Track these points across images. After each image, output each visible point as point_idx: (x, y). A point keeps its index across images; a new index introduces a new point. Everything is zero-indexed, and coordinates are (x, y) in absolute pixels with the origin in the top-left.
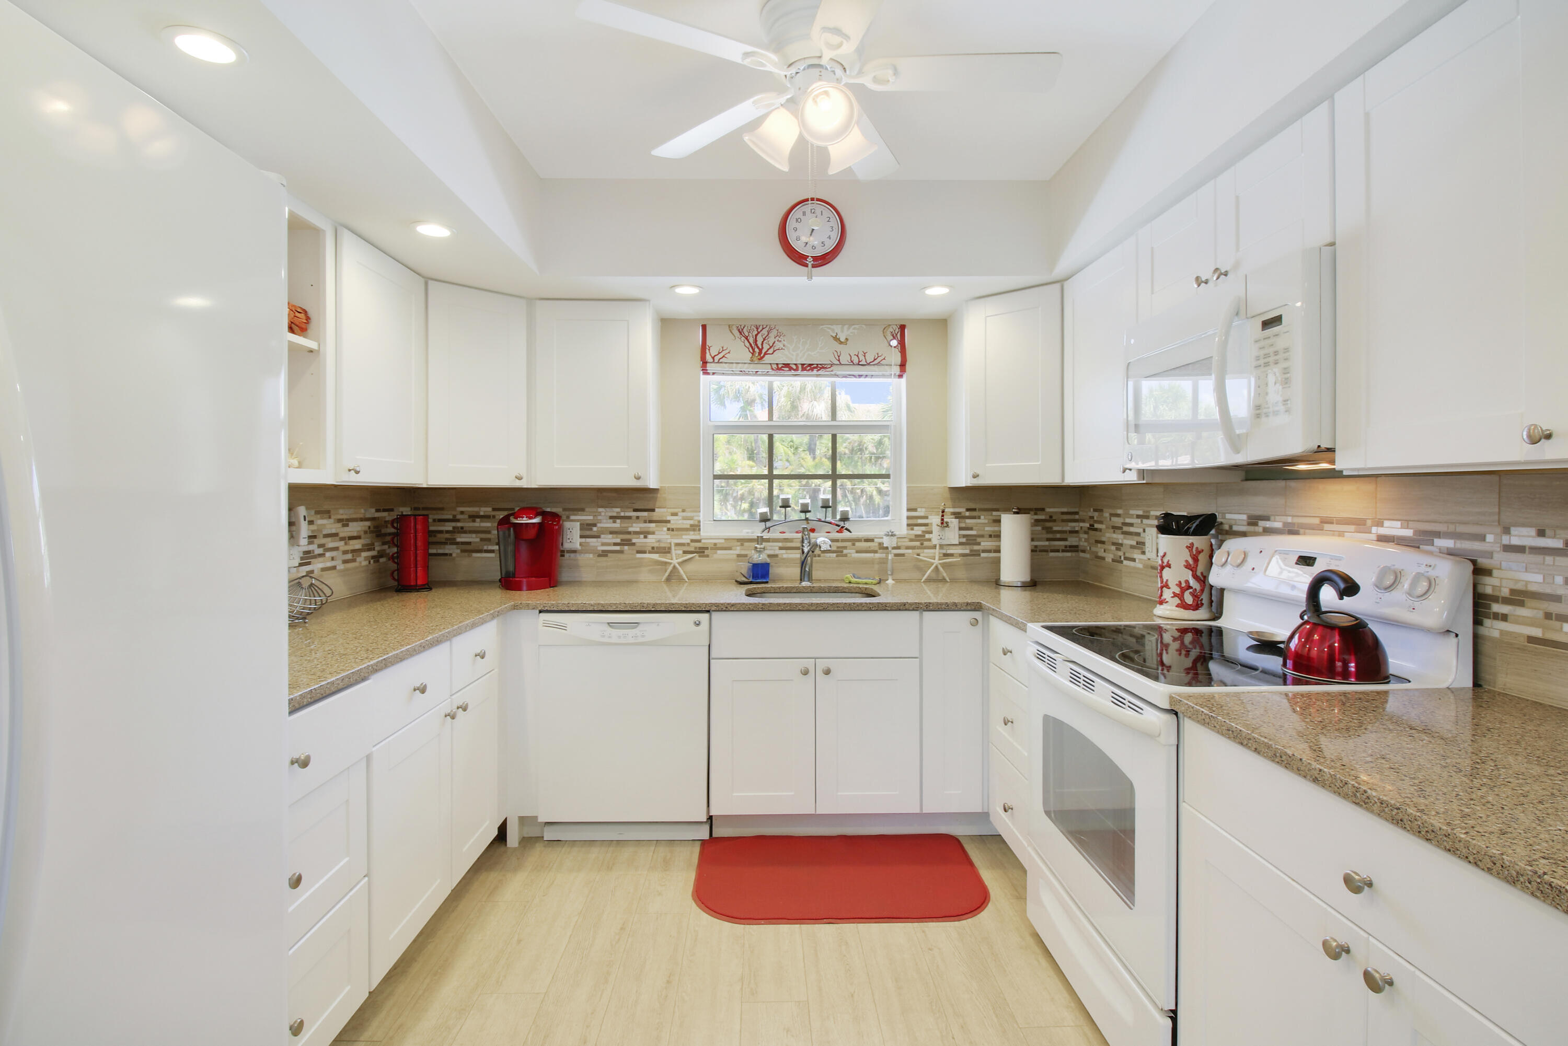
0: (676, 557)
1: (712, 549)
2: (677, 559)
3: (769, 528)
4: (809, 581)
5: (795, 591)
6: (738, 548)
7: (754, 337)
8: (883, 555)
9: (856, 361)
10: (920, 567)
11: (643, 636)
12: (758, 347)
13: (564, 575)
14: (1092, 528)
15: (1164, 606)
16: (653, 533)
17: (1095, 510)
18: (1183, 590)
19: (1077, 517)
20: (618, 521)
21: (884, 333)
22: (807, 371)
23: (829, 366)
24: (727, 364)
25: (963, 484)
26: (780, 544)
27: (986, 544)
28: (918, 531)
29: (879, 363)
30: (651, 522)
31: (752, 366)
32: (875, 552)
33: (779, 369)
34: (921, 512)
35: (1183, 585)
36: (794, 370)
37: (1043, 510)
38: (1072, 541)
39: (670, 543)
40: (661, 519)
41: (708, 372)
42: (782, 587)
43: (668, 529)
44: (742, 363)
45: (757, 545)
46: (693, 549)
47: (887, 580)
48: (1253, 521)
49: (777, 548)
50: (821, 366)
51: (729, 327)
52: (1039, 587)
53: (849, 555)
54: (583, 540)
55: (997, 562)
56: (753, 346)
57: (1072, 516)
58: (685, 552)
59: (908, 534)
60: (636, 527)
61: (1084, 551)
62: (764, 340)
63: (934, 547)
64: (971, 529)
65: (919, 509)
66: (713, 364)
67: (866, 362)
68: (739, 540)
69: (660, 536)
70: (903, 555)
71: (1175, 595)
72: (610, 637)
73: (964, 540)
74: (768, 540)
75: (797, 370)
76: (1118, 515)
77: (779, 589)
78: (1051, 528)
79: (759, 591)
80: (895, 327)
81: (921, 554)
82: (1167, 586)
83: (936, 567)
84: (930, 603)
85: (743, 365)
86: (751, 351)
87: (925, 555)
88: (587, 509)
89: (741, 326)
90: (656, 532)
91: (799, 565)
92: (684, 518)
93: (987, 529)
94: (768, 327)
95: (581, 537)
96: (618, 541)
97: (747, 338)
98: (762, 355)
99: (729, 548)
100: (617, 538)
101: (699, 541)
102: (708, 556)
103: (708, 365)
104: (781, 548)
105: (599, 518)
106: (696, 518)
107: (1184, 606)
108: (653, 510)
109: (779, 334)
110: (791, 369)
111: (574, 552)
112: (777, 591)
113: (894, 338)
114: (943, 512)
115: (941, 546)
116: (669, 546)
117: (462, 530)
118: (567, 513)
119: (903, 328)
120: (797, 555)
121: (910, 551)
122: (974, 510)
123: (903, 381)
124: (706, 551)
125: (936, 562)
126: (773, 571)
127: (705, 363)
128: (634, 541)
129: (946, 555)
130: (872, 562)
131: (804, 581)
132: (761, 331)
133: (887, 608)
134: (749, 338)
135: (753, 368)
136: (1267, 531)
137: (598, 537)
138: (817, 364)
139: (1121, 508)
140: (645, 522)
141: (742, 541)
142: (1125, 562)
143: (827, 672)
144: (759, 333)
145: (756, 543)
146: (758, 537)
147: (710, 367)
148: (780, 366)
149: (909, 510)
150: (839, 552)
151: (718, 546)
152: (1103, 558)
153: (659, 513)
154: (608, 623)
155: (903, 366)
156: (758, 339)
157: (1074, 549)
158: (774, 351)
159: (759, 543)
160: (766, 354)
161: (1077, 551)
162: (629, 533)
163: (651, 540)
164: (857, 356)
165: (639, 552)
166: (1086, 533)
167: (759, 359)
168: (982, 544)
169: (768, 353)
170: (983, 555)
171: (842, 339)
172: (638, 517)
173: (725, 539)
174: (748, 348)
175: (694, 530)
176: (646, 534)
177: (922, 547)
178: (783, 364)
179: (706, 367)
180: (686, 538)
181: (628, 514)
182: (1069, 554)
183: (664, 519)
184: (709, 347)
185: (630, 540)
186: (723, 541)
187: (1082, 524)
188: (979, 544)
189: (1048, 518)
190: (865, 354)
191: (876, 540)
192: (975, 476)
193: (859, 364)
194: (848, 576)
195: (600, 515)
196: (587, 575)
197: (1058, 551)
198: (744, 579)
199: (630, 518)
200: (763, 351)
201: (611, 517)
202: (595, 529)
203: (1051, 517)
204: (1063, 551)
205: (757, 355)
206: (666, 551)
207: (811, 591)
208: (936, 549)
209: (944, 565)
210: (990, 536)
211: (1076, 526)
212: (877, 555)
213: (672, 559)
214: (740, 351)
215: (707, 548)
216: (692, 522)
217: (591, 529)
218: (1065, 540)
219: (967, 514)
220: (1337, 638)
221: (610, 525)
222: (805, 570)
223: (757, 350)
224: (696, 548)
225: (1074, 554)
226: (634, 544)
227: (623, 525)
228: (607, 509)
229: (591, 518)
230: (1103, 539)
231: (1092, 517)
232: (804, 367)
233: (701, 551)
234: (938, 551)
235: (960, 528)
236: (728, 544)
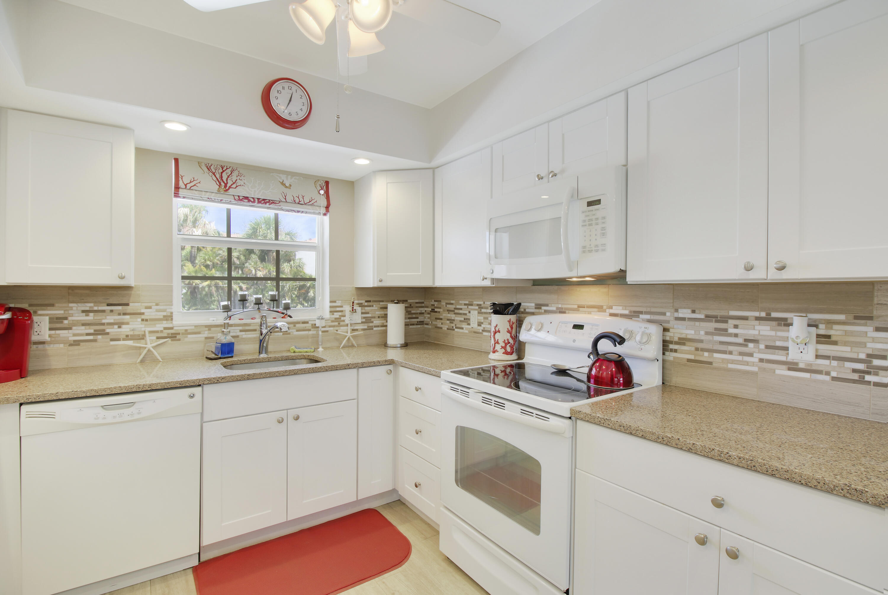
0: (150, 343)
1: (183, 334)
2: (151, 344)
3: (230, 317)
4: (266, 353)
5: (256, 362)
6: (206, 332)
7: (220, 174)
8: (315, 332)
9: (297, 201)
10: (339, 339)
11: (139, 413)
12: (224, 182)
13: (32, 364)
14: (433, 311)
15: (496, 354)
16: (127, 323)
17: (435, 301)
18: (506, 344)
19: (423, 305)
20: (91, 314)
21: (315, 184)
22: (261, 203)
23: (278, 202)
24: (197, 191)
25: (371, 286)
26: (241, 328)
27: (377, 322)
28: (337, 315)
29: (313, 204)
30: (125, 314)
31: (218, 195)
32: (309, 330)
33: (239, 200)
34: (338, 303)
35: (506, 342)
36: (252, 202)
37: (407, 301)
38: (421, 318)
39: (145, 332)
40: (135, 312)
41: (180, 195)
42: (247, 359)
43: (143, 320)
44: (210, 192)
45: (224, 330)
46: (166, 335)
47: (319, 348)
48: (538, 306)
49: (239, 331)
50: (272, 202)
51: (199, 163)
52: (408, 347)
53: (291, 333)
54: (53, 332)
55: (385, 332)
56: (219, 180)
57: (421, 304)
58: (158, 338)
59: (330, 318)
60: (110, 319)
61: (427, 324)
62: (228, 177)
63: (347, 325)
64: (368, 313)
65: (337, 302)
66: (185, 190)
67: (304, 202)
68: (206, 326)
69: (135, 326)
70: (327, 331)
71: (502, 347)
72: (104, 418)
73: (364, 320)
74: (231, 325)
75: (254, 202)
76: (452, 304)
77: (245, 361)
78: (411, 311)
79: (228, 364)
80: (322, 182)
81: (339, 330)
82: (498, 343)
83: (349, 338)
84: (364, 363)
85: (211, 193)
86: (218, 184)
87: (342, 330)
88: (57, 305)
89: (208, 164)
90: (131, 323)
91: (258, 342)
92: (158, 311)
93: (377, 313)
94: (231, 168)
95: (51, 329)
96: (92, 331)
97: (214, 174)
98: (227, 188)
99: (199, 333)
100: (90, 329)
101: (172, 328)
102: (179, 340)
103: (180, 190)
104: (241, 331)
105: (70, 312)
106: (168, 310)
107: (506, 353)
108: (127, 305)
109: (240, 174)
110: (249, 201)
111: (43, 343)
112: (242, 363)
113: (322, 189)
114: (353, 303)
115: (351, 324)
116: (143, 333)
118: (34, 308)
119: (327, 183)
120: (256, 335)
121: (332, 329)
122: (370, 301)
123: (327, 219)
124: (178, 336)
125: (349, 334)
126: (237, 348)
127: (177, 188)
128: (108, 331)
129: (353, 330)
130: (308, 337)
131: (262, 353)
132: (225, 170)
133: (338, 368)
134: (215, 174)
135: (219, 197)
136: (546, 312)
137: (70, 329)
138: (269, 200)
139: (453, 300)
140: (119, 314)
141: (209, 327)
142: (456, 330)
143: (297, 418)
144: (223, 171)
145: (223, 328)
146: (225, 323)
147: (181, 192)
148: (241, 198)
149: (331, 302)
151: (189, 331)
152: (441, 328)
153: (133, 307)
154: (102, 406)
155: (327, 207)
156: (223, 176)
157: (421, 323)
158: (237, 187)
159: (226, 328)
160: (230, 187)
161: (423, 324)
162: (103, 324)
163: (126, 329)
164: (298, 198)
165: (112, 340)
166: (428, 314)
167: (225, 191)
168: (374, 322)
169: (231, 187)
170: (375, 329)
171: (287, 185)
172: (112, 311)
173: (195, 326)
174: (216, 182)
175: (167, 320)
176: (120, 325)
177: (339, 325)
178: (243, 197)
179: (178, 191)
180: (159, 327)
181: (100, 308)
182: (419, 326)
183: (139, 311)
184: (182, 177)
185: (104, 330)
186: (193, 327)
187: (426, 309)
188: (372, 322)
189: (409, 305)
190: (303, 197)
191: (310, 322)
192: (381, 281)
193: (299, 203)
194: (293, 347)
195: (72, 310)
196: (55, 363)
197: (413, 325)
198: (213, 356)
199: (104, 311)
200: (228, 185)
201: (83, 311)
202: (66, 322)
203: (411, 305)
204: (416, 324)
205: (223, 187)
206: (142, 337)
207: (269, 360)
208: (348, 326)
209: (353, 337)
210: (379, 317)
211: (423, 310)
212: (311, 332)
213: (146, 344)
214: (208, 183)
215: (179, 334)
216: (165, 314)
217: (62, 322)
218: (417, 318)
219: (366, 304)
220: (613, 366)
221: (83, 318)
222: (263, 346)
223: (223, 184)
224: (168, 334)
225: (422, 326)
226: (108, 334)
227: (96, 318)
228: (78, 304)
229: (62, 312)
230: (441, 317)
231: (434, 305)
232: (260, 201)
233: (174, 337)
234: (349, 328)
235: (362, 313)
236: (197, 330)
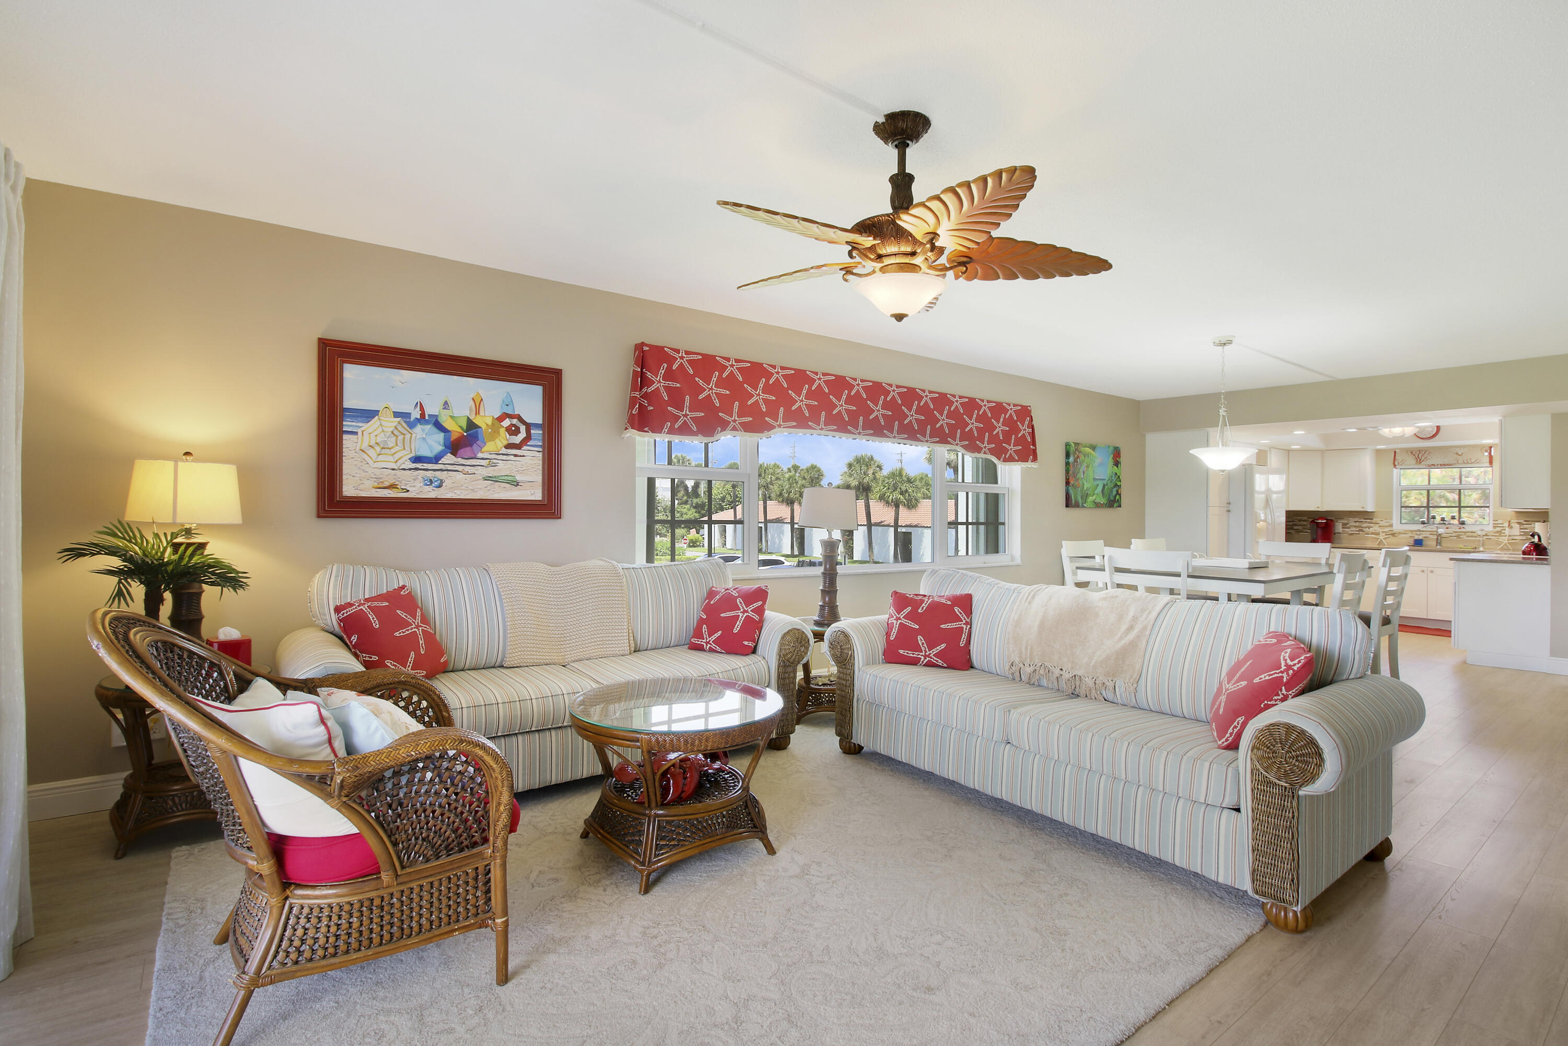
0: (1381, 537)
3: (1425, 527)
4: (1440, 546)
6: (1410, 534)
7: (1418, 455)
8: (1480, 538)
10: (1499, 543)
13: (1336, 541)
16: (1372, 527)
20: (1358, 523)
21: (1480, 450)
23: (1454, 464)
24: (1406, 466)
28: (1498, 529)
29: (1478, 462)
30: (1371, 523)
33: (1429, 466)
34: (1500, 522)
39: (1379, 531)
40: (1375, 522)
41: (1398, 469)
42: (1428, 548)
43: (1379, 526)
44: (1412, 465)
46: (1390, 533)
47: (1479, 548)
49: (1428, 534)
51: (1406, 453)
53: (1462, 538)
56: (1417, 458)
58: (1386, 535)
59: (1492, 530)
60: (1365, 525)
62: (1423, 455)
63: (1506, 536)
66: (1401, 466)
69: (1375, 528)
70: (1488, 538)
73: (1522, 534)
75: (1438, 466)
80: (1486, 447)
81: (1499, 539)
83: (1506, 544)
86: (1416, 460)
87: (1502, 539)
88: (1345, 518)
89: (1412, 451)
92: (1385, 522)
95: (1343, 528)
96: (1358, 530)
97: (1414, 455)
98: (1421, 462)
100: (1357, 528)
101: (1392, 531)
102: (1396, 536)
104: (1430, 534)
105: (1350, 521)
106: (1390, 522)
108: (1372, 519)
109: (1430, 453)
110: (1435, 466)
111: (1340, 530)
113: (1486, 452)
114: (1510, 521)
115: (1509, 536)
117: (1296, 525)
118: (1337, 519)
119: (1490, 447)
120: (1435, 537)
121: (1493, 537)
122: (1528, 521)
124: (1395, 534)
125: (1506, 541)
126: (1424, 542)
127: (1395, 465)
129: (1513, 539)
130: (1475, 541)
131: (1438, 546)
135: (1420, 467)
137: (1350, 528)
138: (1448, 464)
140: (1369, 523)
141: (1412, 531)
143: (1432, 572)
144: (1420, 453)
147: (1399, 467)
149: (1494, 521)
150: (1458, 537)
151: (1401, 533)
153: (1375, 520)
155: (1491, 463)
156: (1420, 456)
158: (1427, 460)
160: (1423, 461)
162: (1362, 527)
163: (1371, 530)
164: (1468, 460)
165: (1366, 534)
171: (1460, 454)
172: (1366, 522)
174: (1414, 459)
175: (1390, 527)
176: (1369, 528)
177: (1500, 536)
178: (1431, 464)
179: (1397, 467)
180: (1387, 530)
181: (1361, 520)
183: (1377, 522)
184: (1397, 460)
185: (1363, 530)
186: (1403, 531)
190: (1471, 459)
191: (1478, 532)
193: (1471, 463)
194: (1460, 545)
196: (1344, 541)
198: (1411, 545)
199: (1362, 522)
201: (1355, 521)
205: (1419, 462)
206: (1378, 534)
212: (1477, 538)
214: (1411, 460)
216: (1389, 524)
217: (1347, 526)
219: (1525, 523)
221: (1355, 524)
222: (1438, 542)
223: (1419, 460)
227: (1360, 524)
228: (1353, 518)
229: (1347, 521)
232: (1441, 465)
233: (1393, 535)
234: (1507, 538)
235: (1521, 529)
236: (1405, 533)
